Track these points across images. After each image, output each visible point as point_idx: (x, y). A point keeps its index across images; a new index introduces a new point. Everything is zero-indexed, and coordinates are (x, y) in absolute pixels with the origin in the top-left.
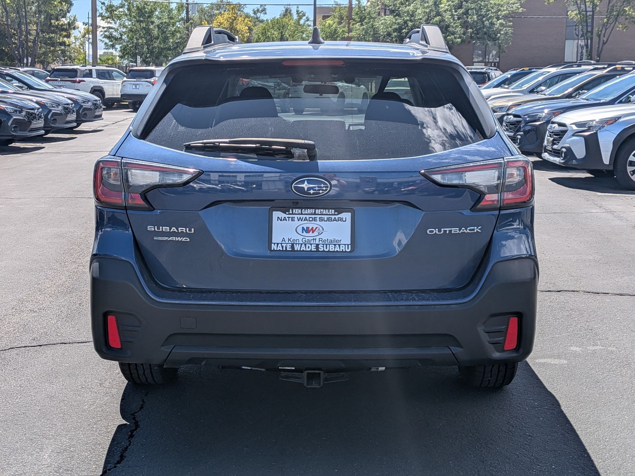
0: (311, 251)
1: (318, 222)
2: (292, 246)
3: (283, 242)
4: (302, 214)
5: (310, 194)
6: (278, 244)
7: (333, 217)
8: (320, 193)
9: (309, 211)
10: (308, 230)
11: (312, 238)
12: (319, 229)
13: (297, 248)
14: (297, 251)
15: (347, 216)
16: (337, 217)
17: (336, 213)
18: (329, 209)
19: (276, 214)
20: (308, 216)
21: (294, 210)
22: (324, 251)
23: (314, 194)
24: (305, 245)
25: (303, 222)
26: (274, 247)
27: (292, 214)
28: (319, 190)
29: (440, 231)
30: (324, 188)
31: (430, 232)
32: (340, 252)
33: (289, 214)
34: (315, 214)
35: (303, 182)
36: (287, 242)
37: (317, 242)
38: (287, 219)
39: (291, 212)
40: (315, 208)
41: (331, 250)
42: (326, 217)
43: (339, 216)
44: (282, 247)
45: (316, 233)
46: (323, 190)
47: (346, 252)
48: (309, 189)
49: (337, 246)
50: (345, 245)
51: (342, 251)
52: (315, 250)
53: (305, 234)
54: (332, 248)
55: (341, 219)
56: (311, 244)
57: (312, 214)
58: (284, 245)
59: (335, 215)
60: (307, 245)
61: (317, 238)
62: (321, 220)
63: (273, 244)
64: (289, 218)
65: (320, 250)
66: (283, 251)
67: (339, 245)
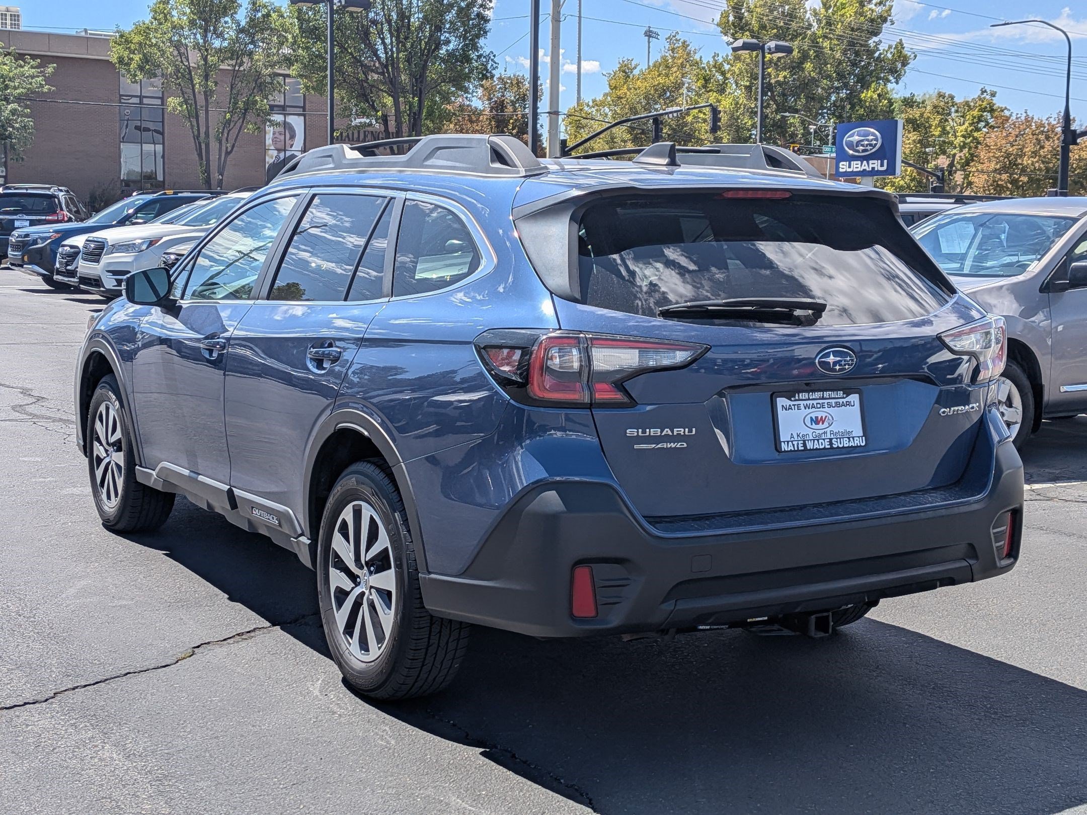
0: (825, 448)
1: (826, 409)
2: (805, 445)
3: (792, 439)
4: (809, 399)
5: (835, 371)
6: (788, 442)
7: (841, 401)
8: (845, 369)
9: (818, 395)
10: (816, 421)
11: (823, 431)
12: (829, 419)
13: (810, 445)
14: (810, 450)
15: (854, 398)
16: (844, 400)
17: (845, 396)
18: (837, 390)
19: (781, 402)
20: (815, 402)
21: (800, 395)
22: (838, 447)
23: (840, 370)
24: (818, 440)
25: (811, 410)
26: (784, 447)
27: (799, 400)
28: (845, 365)
29: (950, 411)
30: (850, 362)
31: (944, 412)
32: (855, 447)
33: (795, 400)
34: (823, 398)
35: (828, 355)
36: (796, 439)
37: (829, 436)
38: (793, 407)
39: (797, 398)
40: (823, 391)
41: (845, 446)
42: (833, 401)
43: (848, 399)
44: (793, 445)
45: (826, 424)
46: (849, 365)
47: (861, 446)
48: (835, 363)
49: (851, 439)
50: (859, 437)
51: (857, 446)
52: (829, 447)
53: (814, 426)
54: (846, 443)
55: (848, 404)
56: (824, 439)
57: (820, 399)
58: (795, 443)
59: (843, 398)
60: (820, 441)
61: (828, 430)
62: (830, 406)
63: (783, 443)
64: (794, 405)
65: (834, 446)
66: (795, 451)
67: (853, 438)
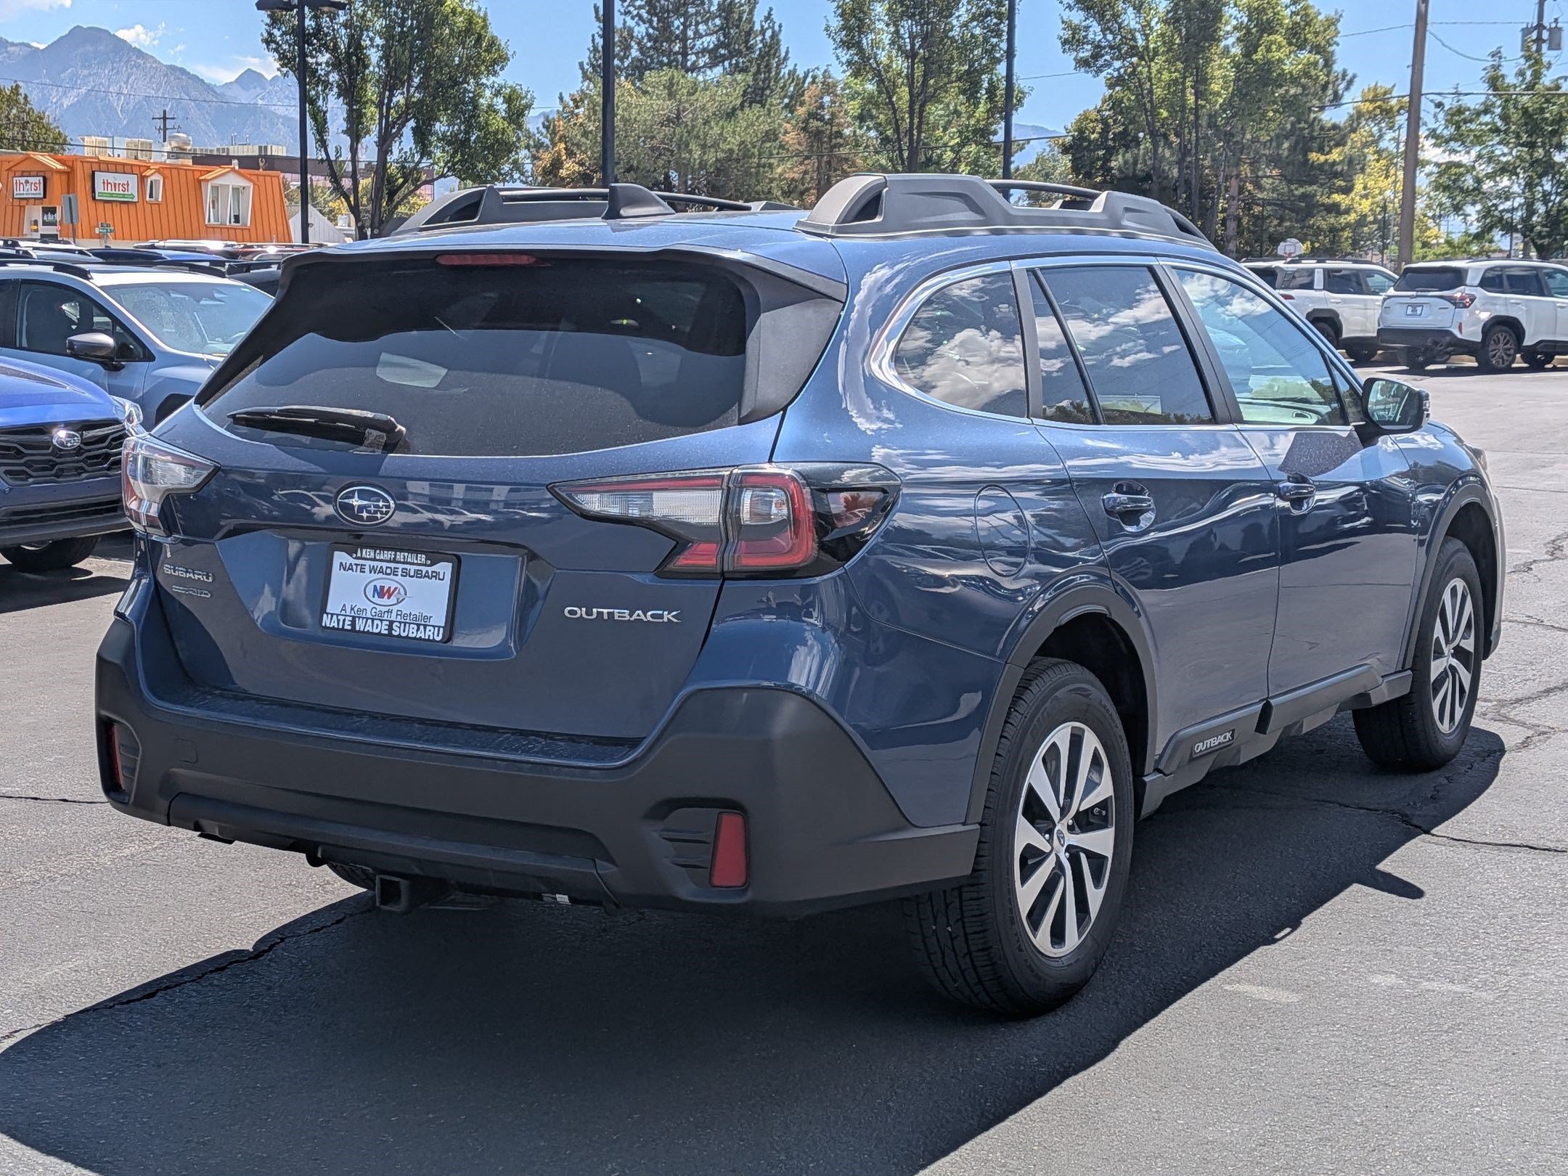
0: (379, 634)
1: (399, 578)
2: (353, 623)
3: (343, 613)
4: (374, 559)
5: (361, 518)
6: (332, 615)
7: (424, 569)
8: (376, 519)
9: (388, 555)
10: (381, 592)
11: (386, 609)
12: (399, 593)
13: (360, 625)
14: (359, 631)
15: (445, 568)
16: (430, 569)
17: (429, 562)
18: (417, 552)
19: (340, 557)
20: (385, 565)
21: (364, 551)
22: (399, 636)
23: (369, 519)
24: (373, 620)
25: (376, 576)
26: (326, 621)
27: (361, 558)
28: (376, 512)
29: (589, 613)
30: (384, 510)
31: (570, 612)
32: (424, 640)
33: (357, 558)
34: (395, 561)
35: (350, 495)
36: (348, 613)
37: (393, 618)
38: (354, 567)
39: (359, 555)
40: (396, 550)
41: (411, 635)
42: (413, 568)
43: (435, 568)
44: (338, 621)
45: (393, 600)
46: (382, 513)
47: (434, 640)
48: (361, 508)
49: (422, 627)
50: (434, 627)
51: (429, 640)
52: (386, 632)
53: (376, 599)
54: (412, 632)
55: (436, 575)
56: (381, 621)
57: (389, 561)
58: (341, 618)
59: (425, 565)
60: (376, 622)
61: (395, 608)
62: (406, 573)
63: (325, 615)
64: (357, 565)
65: (394, 633)
66: (338, 629)
67: (425, 626)
